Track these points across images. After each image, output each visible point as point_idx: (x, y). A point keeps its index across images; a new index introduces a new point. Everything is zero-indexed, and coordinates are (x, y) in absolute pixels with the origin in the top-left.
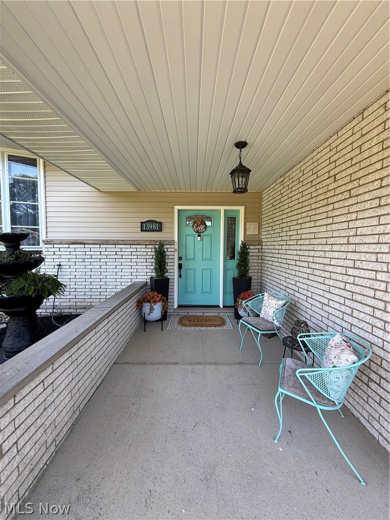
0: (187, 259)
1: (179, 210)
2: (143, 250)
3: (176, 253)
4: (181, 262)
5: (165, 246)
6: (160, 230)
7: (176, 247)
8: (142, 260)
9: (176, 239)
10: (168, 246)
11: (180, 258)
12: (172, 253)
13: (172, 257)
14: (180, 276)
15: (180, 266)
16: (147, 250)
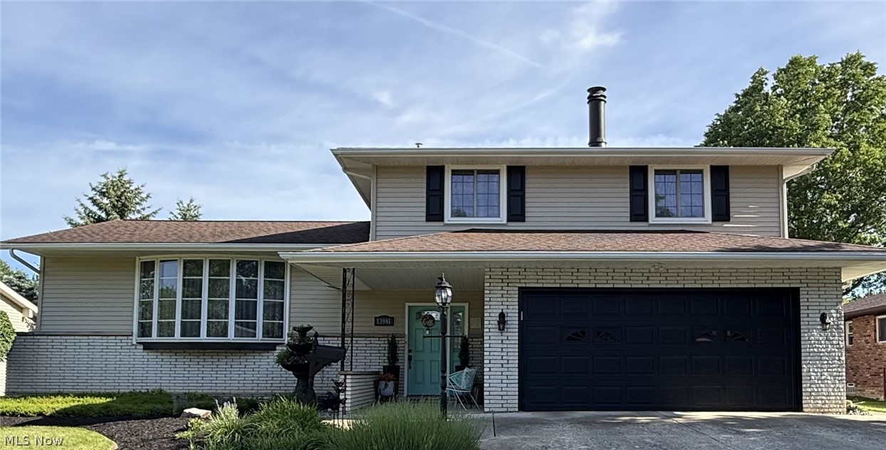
0: (416, 351)
1: (409, 307)
2: (376, 342)
3: (407, 345)
4: (410, 354)
5: (397, 339)
6: (392, 324)
7: (407, 340)
8: (375, 352)
9: (407, 333)
10: (399, 339)
11: (410, 351)
12: (403, 345)
13: (403, 349)
14: (410, 367)
15: (410, 358)
16: (379, 342)
